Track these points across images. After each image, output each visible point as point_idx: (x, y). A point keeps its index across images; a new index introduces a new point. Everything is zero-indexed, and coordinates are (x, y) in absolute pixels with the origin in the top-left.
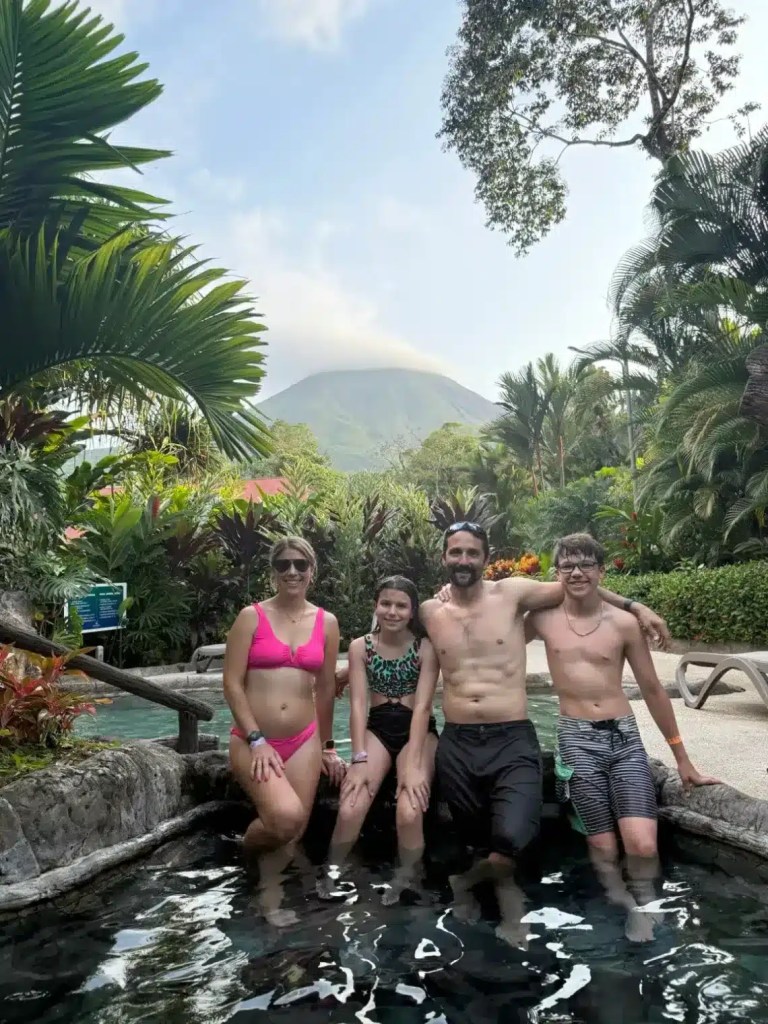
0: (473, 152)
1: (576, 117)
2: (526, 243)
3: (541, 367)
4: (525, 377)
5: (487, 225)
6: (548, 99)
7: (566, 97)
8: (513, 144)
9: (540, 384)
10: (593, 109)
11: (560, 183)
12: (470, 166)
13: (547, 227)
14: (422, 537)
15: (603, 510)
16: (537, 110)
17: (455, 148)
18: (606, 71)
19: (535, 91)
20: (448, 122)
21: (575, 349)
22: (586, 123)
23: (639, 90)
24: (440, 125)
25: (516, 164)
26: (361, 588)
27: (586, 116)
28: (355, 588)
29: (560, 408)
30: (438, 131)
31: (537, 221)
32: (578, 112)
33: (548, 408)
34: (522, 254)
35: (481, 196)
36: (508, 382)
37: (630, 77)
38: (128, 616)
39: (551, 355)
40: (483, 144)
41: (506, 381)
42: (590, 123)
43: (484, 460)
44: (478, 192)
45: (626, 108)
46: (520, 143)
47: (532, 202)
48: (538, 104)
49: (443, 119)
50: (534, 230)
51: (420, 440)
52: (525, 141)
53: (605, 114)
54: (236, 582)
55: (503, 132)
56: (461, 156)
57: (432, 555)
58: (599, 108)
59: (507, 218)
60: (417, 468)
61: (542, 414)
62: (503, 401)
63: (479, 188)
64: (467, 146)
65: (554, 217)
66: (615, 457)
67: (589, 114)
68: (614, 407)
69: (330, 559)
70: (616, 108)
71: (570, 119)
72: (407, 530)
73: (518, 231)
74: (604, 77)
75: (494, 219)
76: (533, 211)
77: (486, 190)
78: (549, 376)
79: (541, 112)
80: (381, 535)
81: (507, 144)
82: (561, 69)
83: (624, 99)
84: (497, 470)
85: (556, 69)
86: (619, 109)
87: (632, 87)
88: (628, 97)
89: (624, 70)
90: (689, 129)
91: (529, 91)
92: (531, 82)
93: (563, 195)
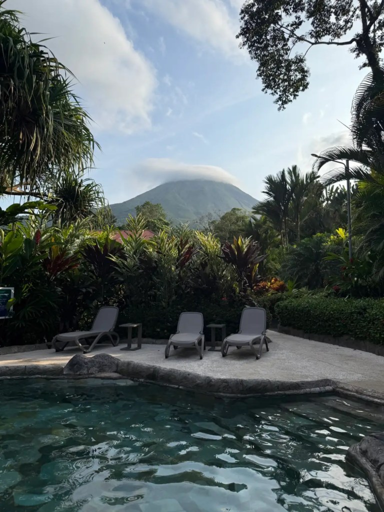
0: (257, 50)
1: (317, 32)
2: (285, 102)
3: (290, 173)
4: (280, 177)
5: (263, 90)
6: (301, 20)
7: (311, 19)
8: (280, 46)
9: (288, 183)
10: (327, 28)
11: (306, 69)
12: (255, 58)
13: (297, 94)
14: (215, 267)
15: (330, 255)
16: (294, 26)
17: (247, 46)
18: (335, 7)
19: (294, 14)
20: (244, 29)
21: (316, 156)
22: (322, 36)
23: (353, 18)
24: (239, 31)
25: (281, 58)
26: (174, 298)
27: (322, 32)
28: (170, 297)
29: (299, 196)
30: (237, 34)
31: (291, 90)
32: (318, 29)
33: (292, 197)
34: (282, 109)
35: (260, 75)
36: (270, 180)
37: (349, 11)
38: (14, 309)
39: (296, 166)
40: (263, 45)
41: (268, 180)
42: (324, 36)
43: (253, 225)
44: (258, 72)
45: (345, 28)
46: (285, 45)
47: (289, 80)
48: (295, 22)
49: (241, 27)
50: (289, 95)
51: (219, 216)
52: (287, 44)
53: (333, 31)
54: (91, 291)
55: (274, 38)
56: (250, 51)
57: (220, 279)
58: (330, 27)
59: (274, 87)
60: (217, 230)
61: (289, 200)
62: (267, 191)
63: (259, 70)
64: (253, 46)
65: (301, 88)
66: (323, 228)
67: (323, 31)
68: (323, 202)
69: (154, 278)
70: (339, 28)
71: (313, 33)
72: (205, 261)
73: (280, 95)
74: (333, 10)
75: (267, 87)
76: (289, 85)
77: (263, 71)
78: (294, 178)
79: (297, 28)
80: (189, 264)
81: (276, 46)
82: (310, 4)
83: (344, 23)
84: (260, 231)
85: (306, 5)
86: (341, 29)
87: (349, 16)
88: (347, 22)
89: (345, 7)
90: (380, 42)
91: (291, 14)
92: (292, 9)
93: (307, 76)
